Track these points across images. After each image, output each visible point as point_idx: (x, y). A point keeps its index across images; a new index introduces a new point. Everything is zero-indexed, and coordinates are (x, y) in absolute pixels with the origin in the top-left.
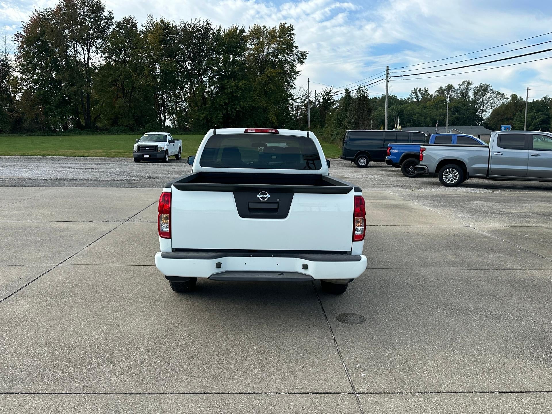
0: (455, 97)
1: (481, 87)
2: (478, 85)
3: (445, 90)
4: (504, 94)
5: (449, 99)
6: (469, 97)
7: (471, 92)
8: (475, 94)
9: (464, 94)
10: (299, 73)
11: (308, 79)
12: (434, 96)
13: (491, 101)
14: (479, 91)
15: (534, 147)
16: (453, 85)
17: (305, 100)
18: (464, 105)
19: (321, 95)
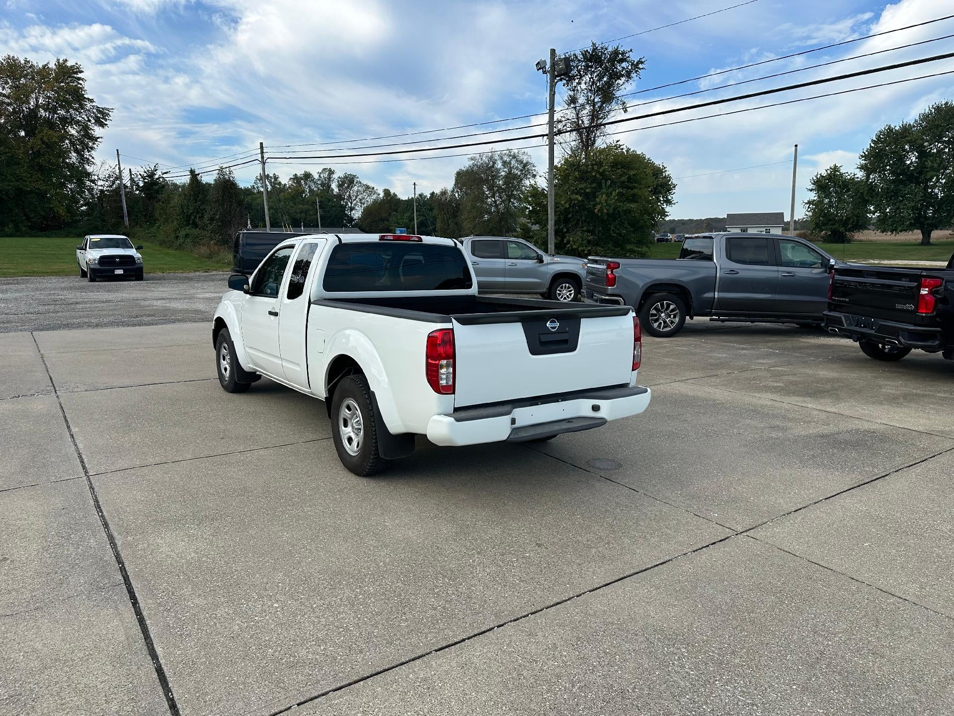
0: (315, 189)
1: (346, 177)
2: (342, 175)
3: (302, 179)
4: (373, 188)
5: (308, 190)
6: (333, 190)
7: (335, 183)
8: (340, 186)
9: (326, 185)
10: (98, 140)
11: (117, 150)
12: (288, 186)
13: (360, 197)
14: (343, 183)
15: (510, 255)
16: (311, 172)
17: (114, 183)
18: (329, 201)
19: (140, 177)
